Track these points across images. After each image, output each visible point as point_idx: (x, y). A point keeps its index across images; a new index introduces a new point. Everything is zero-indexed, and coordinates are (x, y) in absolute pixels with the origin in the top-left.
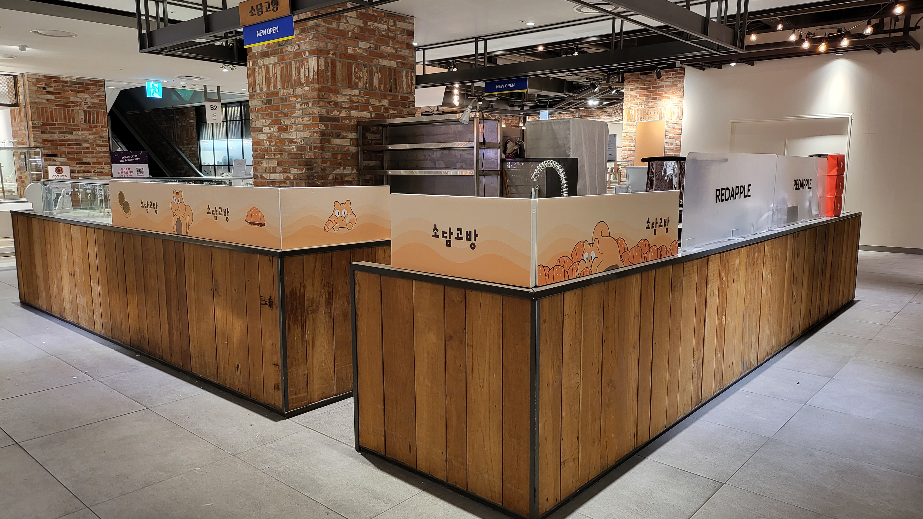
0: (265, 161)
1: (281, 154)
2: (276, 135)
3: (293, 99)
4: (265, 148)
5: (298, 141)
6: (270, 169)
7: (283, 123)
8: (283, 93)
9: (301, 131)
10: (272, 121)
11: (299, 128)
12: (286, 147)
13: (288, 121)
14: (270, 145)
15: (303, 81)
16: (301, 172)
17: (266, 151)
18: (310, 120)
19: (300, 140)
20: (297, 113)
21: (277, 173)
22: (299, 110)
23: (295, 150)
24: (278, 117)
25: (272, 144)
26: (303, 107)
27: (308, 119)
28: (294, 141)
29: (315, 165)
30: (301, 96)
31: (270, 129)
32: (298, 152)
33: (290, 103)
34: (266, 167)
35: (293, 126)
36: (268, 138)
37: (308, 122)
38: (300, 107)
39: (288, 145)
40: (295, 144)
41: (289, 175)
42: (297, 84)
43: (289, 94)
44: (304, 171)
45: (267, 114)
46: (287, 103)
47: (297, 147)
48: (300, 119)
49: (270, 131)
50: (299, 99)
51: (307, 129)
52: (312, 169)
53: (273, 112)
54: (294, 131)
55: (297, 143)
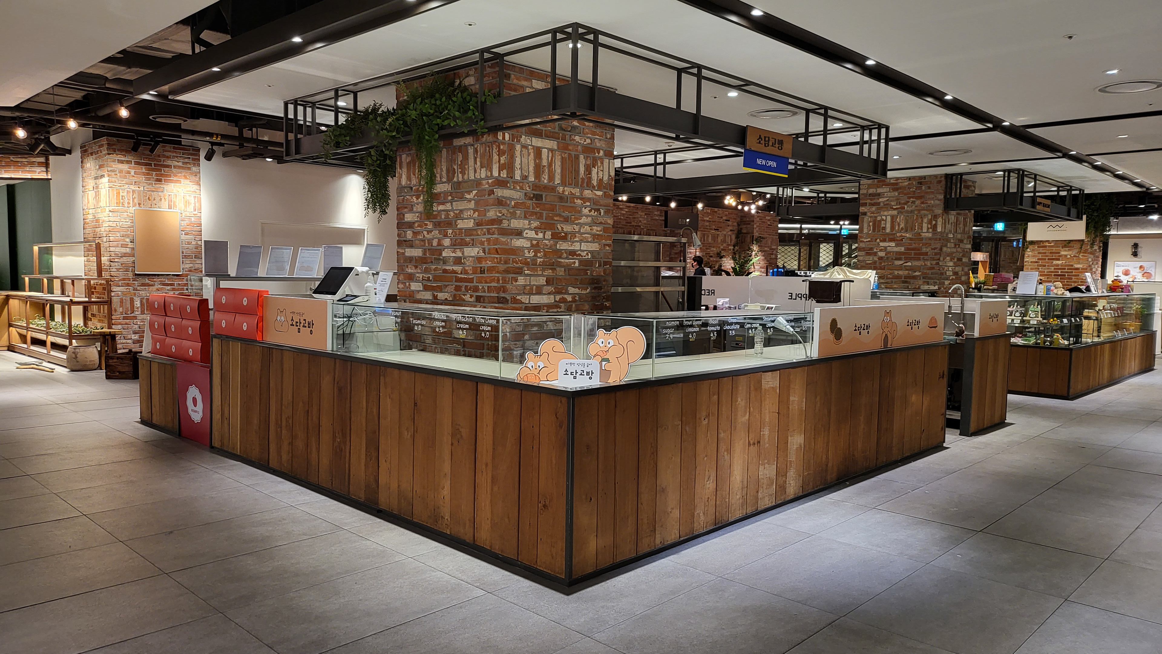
0: (523, 278)
1: (553, 269)
2: (548, 244)
3: (579, 202)
4: (526, 259)
5: (584, 254)
6: (532, 289)
7: (560, 229)
8: (564, 191)
9: (588, 242)
10: (542, 223)
11: (585, 238)
12: (562, 260)
13: (568, 227)
14: (535, 255)
15: (595, 183)
16: (584, 292)
17: (527, 264)
18: (601, 231)
19: (586, 252)
20: (583, 220)
21: (545, 294)
22: (587, 216)
23: (577, 265)
24: (553, 219)
25: (539, 255)
26: (592, 213)
27: (599, 229)
28: (577, 253)
29: (604, 283)
30: (589, 200)
31: (537, 235)
32: (582, 267)
33: (572, 205)
34: (525, 286)
35: (577, 235)
36: (532, 245)
37: (598, 233)
38: (588, 213)
39: (567, 258)
40: (578, 257)
41: (566, 296)
42: (585, 185)
43: (572, 194)
44: (588, 290)
45: (536, 213)
46: (568, 204)
47: (581, 262)
48: (587, 228)
49: (536, 236)
50: (588, 204)
51: (596, 240)
52: (600, 288)
53: (545, 213)
54: (577, 241)
55: (582, 256)
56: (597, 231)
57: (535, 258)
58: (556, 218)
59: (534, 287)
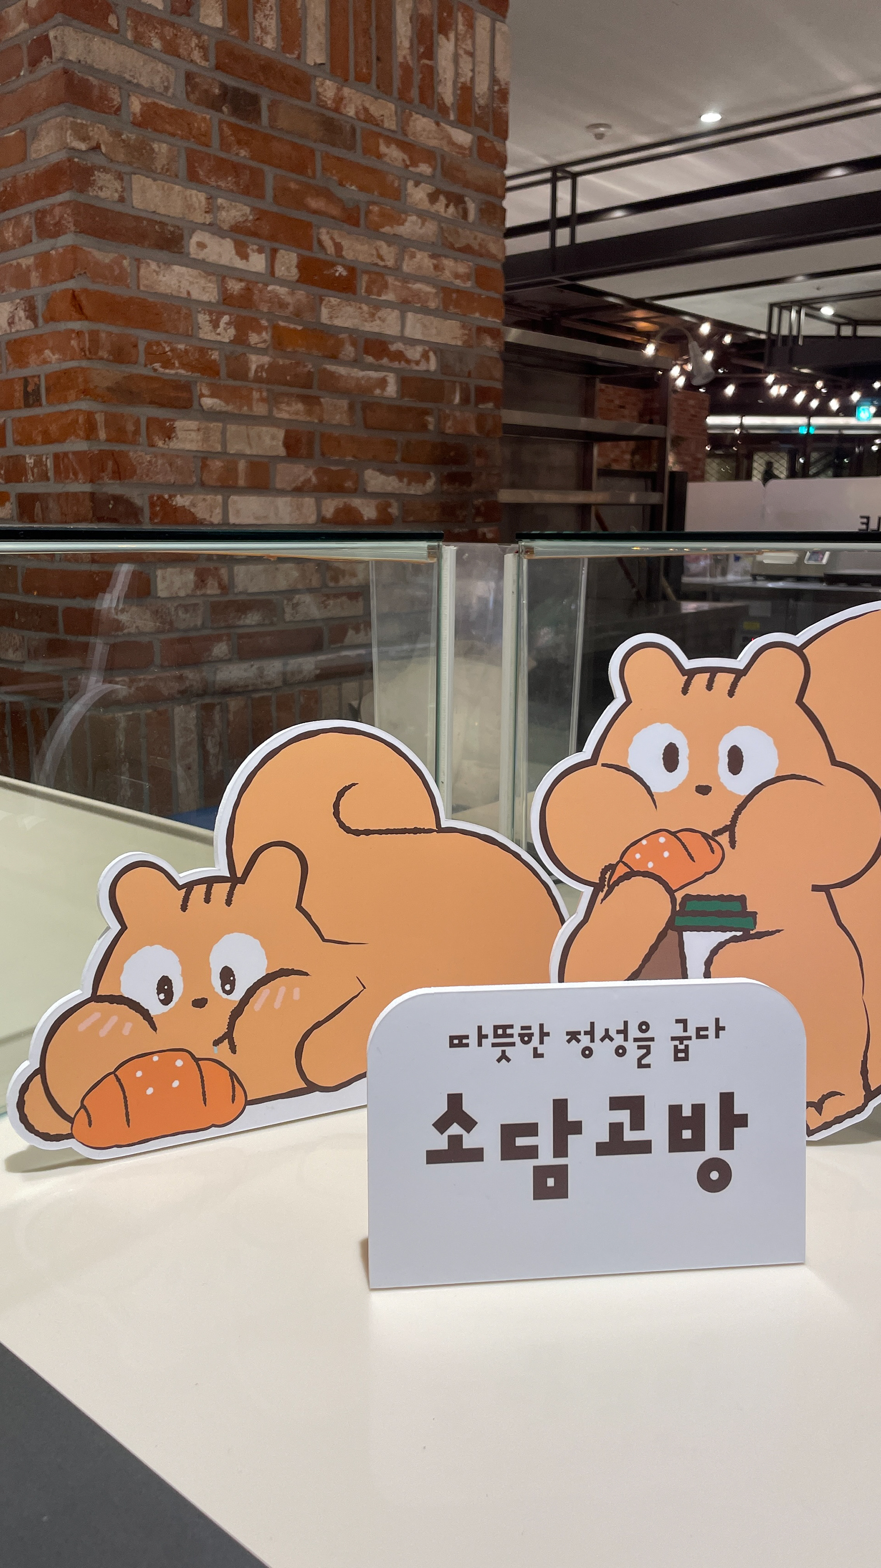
0: (193, 424)
1: (310, 401)
2: (289, 299)
3: (394, 154)
4: (203, 351)
5: (414, 353)
6: (230, 470)
7: (331, 249)
8: (339, 100)
9: (425, 310)
10: (261, 215)
11: (417, 294)
12: (342, 370)
13: (359, 247)
14: (240, 340)
15: (447, 93)
16: (416, 490)
17: (209, 369)
18: (466, 277)
19: (419, 349)
20: (410, 227)
21: (282, 492)
22: (423, 215)
23: (391, 389)
24: (301, 205)
25: (254, 338)
26: (440, 206)
27: (462, 269)
28: (393, 347)
29: (479, 462)
30: (429, 155)
31: (244, 256)
32: (407, 402)
33: (370, 162)
34: (204, 459)
35: (390, 280)
36: (227, 299)
37: (458, 282)
38: (426, 205)
39: (356, 362)
40: (396, 365)
42: (414, 93)
43: (369, 118)
44: (430, 484)
45: (236, 169)
46: (356, 157)
47: (404, 382)
48: (422, 261)
49: (239, 263)
50: (425, 169)
51: (452, 309)
52: (464, 479)
53: (270, 174)
54: (389, 305)
55: (408, 361)
56: (457, 276)
57: (239, 349)
58: (314, 203)
59: (242, 465)
